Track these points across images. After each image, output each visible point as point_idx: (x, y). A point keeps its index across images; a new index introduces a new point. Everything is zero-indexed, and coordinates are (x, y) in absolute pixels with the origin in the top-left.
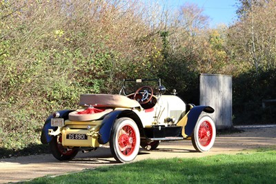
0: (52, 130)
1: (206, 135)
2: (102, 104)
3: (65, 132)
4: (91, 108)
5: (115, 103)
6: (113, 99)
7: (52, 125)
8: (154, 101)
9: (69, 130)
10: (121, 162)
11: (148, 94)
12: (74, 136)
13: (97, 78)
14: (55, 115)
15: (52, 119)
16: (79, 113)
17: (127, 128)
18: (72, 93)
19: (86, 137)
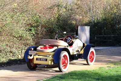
0: (30, 56)
1: (92, 57)
2: (52, 44)
3: (35, 57)
4: (47, 46)
5: (58, 44)
6: (57, 42)
7: (29, 54)
8: (73, 43)
9: (37, 57)
10: (62, 72)
11: (70, 39)
12: (40, 59)
13: (33, 27)
14: (31, 49)
15: (29, 51)
16: (41, 48)
17: (65, 56)
18: (24, 34)
19: (46, 60)
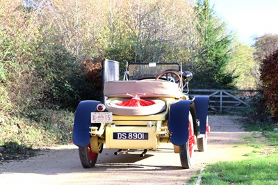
3: (110, 131)
4: (137, 98)
6: (163, 87)
7: (92, 122)
10: (188, 168)
12: (127, 136)
14: (100, 108)
15: (92, 114)
16: (117, 104)
19: (146, 136)
